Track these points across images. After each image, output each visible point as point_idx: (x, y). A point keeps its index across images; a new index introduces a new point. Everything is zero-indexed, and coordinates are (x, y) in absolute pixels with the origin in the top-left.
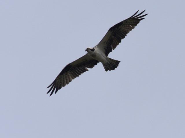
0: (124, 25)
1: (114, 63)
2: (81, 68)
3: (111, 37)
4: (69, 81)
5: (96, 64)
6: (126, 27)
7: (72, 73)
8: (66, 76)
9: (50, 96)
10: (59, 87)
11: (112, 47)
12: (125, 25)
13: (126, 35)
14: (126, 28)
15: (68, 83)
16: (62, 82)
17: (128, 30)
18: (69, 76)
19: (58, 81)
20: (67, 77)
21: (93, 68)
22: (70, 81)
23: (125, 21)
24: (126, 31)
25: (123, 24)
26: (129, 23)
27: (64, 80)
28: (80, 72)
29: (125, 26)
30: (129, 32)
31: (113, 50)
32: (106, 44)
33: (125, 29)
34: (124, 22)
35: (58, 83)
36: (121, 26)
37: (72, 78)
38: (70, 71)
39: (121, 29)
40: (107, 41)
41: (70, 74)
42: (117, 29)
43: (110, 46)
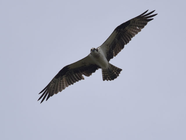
0: (131, 25)
1: (115, 72)
2: (77, 75)
3: (115, 39)
4: (62, 88)
5: (94, 72)
7: (67, 79)
9: (41, 103)
10: (51, 93)
11: (114, 53)
12: (132, 26)
14: (132, 31)
15: (61, 91)
16: (56, 87)
18: (63, 81)
19: (52, 86)
21: (90, 76)
22: (64, 88)
23: (133, 20)
24: (132, 34)
25: (130, 24)
26: (136, 23)
27: (57, 86)
28: (75, 79)
29: (131, 28)
30: (134, 36)
31: (114, 57)
32: (109, 47)
34: (131, 22)
35: (51, 88)
36: (128, 26)
37: (66, 85)
38: (66, 76)
39: (127, 31)
40: (110, 44)
41: (65, 79)
42: (123, 30)
43: (112, 51)
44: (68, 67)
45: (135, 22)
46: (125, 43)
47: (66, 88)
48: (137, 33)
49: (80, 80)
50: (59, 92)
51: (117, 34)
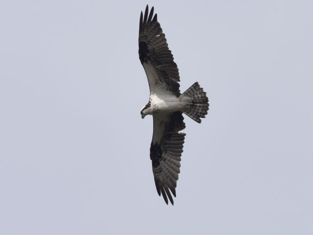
0: (149, 42)
3: (156, 69)
6: (155, 42)
7: (170, 154)
8: (167, 163)
9: (173, 205)
10: (172, 184)
11: (174, 80)
12: (151, 41)
13: (170, 51)
14: (158, 43)
15: (179, 172)
16: (169, 174)
17: (164, 42)
18: (169, 160)
19: (163, 177)
20: (169, 163)
21: (185, 125)
22: (179, 166)
24: (163, 46)
25: (147, 42)
26: (150, 34)
27: (169, 171)
28: (177, 144)
29: (153, 43)
30: (167, 44)
31: (178, 82)
32: (161, 83)
33: (158, 45)
34: (143, 40)
35: (164, 180)
36: (148, 45)
37: (177, 160)
38: (166, 153)
39: (154, 49)
40: (158, 78)
41: (168, 156)
42: (150, 54)
43: (170, 81)
44: (154, 143)
45: (147, 35)
46: (170, 59)
47: (181, 162)
48: (165, 40)
49: (184, 138)
50: (179, 174)
51: (151, 62)
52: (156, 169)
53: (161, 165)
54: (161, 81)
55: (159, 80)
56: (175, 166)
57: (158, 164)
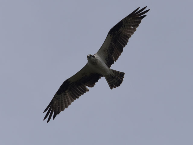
0: (124, 26)
1: (118, 77)
2: (80, 88)
3: (111, 44)
4: (68, 104)
5: (97, 81)
6: (126, 30)
7: (71, 94)
8: (64, 97)
9: (47, 123)
10: (57, 111)
11: (113, 58)
12: (126, 27)
13: (128, 41)
14: (127, 32)
15: (67, 107)
17: (130, 34)
19: (56, 103)
20: (66, 98)
21: (94, 86)
22: (70, 104)
24: (128, 35)
25: (123, 25)
26: (130, 23)
27: (62, 103)
28: (79, 92)
30: (131, 37)
31: (114, 62)
34: (124, 22)
35: (55, 105)
36: (122, 27)
37: (71, 100)
38: (69, 91)
39: (121, 32)
40: (107, 49)
41: (68, 94)
42: (117, 33)
43: (111, 57)
44: (69, 81)
45: (128, 22)
46: (123, 45)
47: (72, 103)
48: (132, 33)
49: (85, 92)
50: (66, 108)
51: (112, 38)
52: (57, 95)
53: (60, 95)
54: (107, 52)
55: (107, 51)
56: (67, 102)
57: (60, 94)
